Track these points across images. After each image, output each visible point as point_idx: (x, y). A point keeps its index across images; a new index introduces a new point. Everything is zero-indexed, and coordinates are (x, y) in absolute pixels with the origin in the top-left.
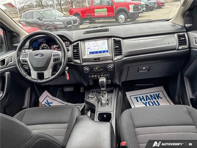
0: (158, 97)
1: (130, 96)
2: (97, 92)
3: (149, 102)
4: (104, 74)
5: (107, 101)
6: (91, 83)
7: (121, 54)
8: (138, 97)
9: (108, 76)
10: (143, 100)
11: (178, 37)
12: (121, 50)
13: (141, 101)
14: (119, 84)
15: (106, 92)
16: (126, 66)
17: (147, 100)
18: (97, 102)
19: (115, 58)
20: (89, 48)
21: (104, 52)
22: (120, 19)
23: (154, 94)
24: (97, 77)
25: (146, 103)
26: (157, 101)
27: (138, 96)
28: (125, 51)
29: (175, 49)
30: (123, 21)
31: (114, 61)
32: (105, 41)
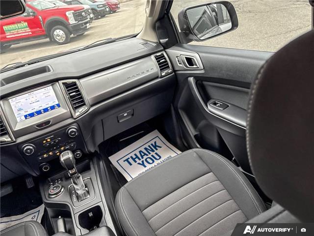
0: (155, 146)
1: (117, 161)
2: (62, 180)
3: (146, 160)
4: (65, 146)
5: (86, 187)
6: (46, 168)
7: (84, 104)
8: (129, 158)
9: (74, 146)
10: (137, 160)
11: (156, 59)
12: (81, 98)
13: (136, 162)
14: (95, 151)
15: (79, 175)
16: (98, 119)
17: (143, 158)
18: (69, 197)
19: (75, 113)
20: (20, 110)
21: (53, 108)
22: (57, 37)
23: (149, 144)
24: (55, 154)
25: (143, 161)
26: (156, 154)
27: (129, 156)
28: (88, 97)
29: (157, 78)
30: (64, 39)
31: (75, 119)
32: (49, 89)
